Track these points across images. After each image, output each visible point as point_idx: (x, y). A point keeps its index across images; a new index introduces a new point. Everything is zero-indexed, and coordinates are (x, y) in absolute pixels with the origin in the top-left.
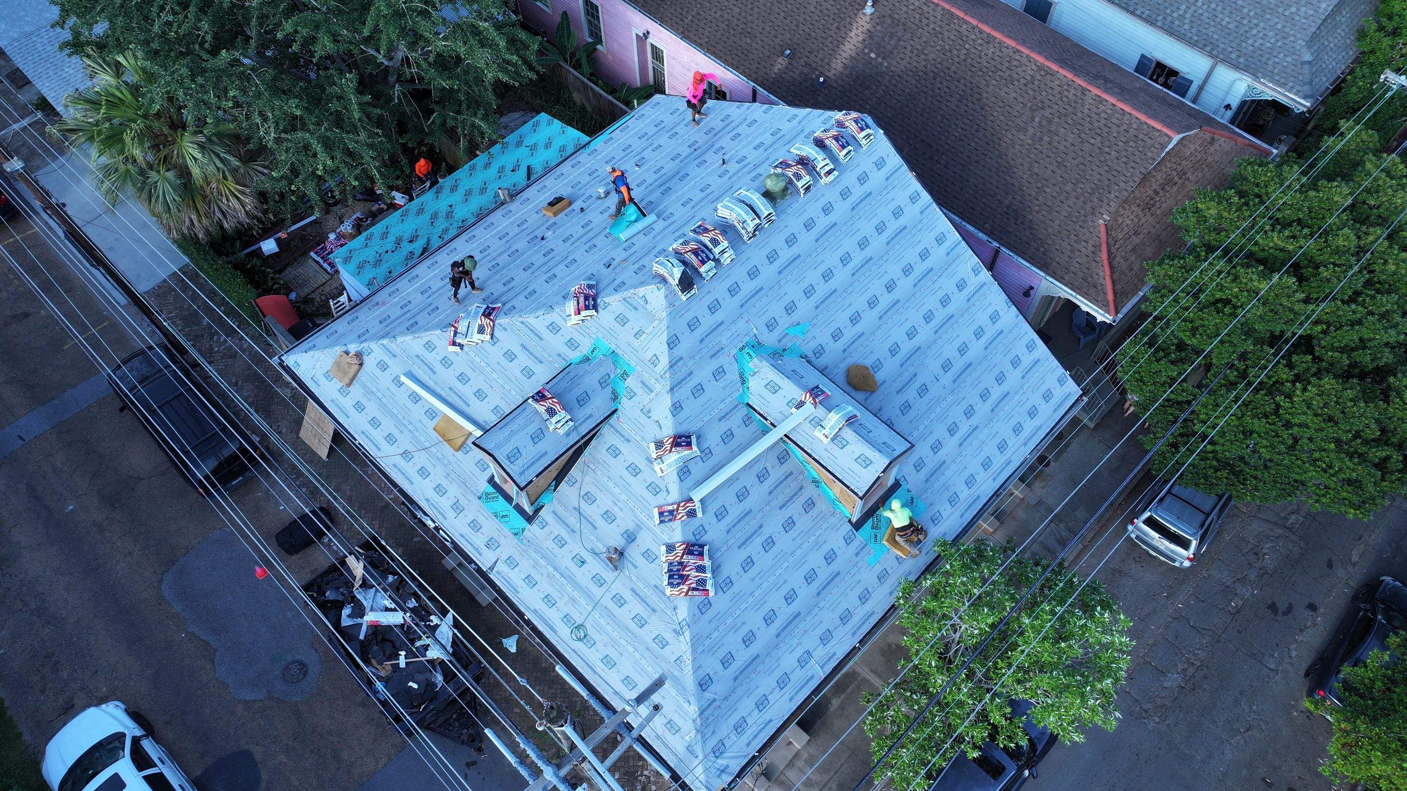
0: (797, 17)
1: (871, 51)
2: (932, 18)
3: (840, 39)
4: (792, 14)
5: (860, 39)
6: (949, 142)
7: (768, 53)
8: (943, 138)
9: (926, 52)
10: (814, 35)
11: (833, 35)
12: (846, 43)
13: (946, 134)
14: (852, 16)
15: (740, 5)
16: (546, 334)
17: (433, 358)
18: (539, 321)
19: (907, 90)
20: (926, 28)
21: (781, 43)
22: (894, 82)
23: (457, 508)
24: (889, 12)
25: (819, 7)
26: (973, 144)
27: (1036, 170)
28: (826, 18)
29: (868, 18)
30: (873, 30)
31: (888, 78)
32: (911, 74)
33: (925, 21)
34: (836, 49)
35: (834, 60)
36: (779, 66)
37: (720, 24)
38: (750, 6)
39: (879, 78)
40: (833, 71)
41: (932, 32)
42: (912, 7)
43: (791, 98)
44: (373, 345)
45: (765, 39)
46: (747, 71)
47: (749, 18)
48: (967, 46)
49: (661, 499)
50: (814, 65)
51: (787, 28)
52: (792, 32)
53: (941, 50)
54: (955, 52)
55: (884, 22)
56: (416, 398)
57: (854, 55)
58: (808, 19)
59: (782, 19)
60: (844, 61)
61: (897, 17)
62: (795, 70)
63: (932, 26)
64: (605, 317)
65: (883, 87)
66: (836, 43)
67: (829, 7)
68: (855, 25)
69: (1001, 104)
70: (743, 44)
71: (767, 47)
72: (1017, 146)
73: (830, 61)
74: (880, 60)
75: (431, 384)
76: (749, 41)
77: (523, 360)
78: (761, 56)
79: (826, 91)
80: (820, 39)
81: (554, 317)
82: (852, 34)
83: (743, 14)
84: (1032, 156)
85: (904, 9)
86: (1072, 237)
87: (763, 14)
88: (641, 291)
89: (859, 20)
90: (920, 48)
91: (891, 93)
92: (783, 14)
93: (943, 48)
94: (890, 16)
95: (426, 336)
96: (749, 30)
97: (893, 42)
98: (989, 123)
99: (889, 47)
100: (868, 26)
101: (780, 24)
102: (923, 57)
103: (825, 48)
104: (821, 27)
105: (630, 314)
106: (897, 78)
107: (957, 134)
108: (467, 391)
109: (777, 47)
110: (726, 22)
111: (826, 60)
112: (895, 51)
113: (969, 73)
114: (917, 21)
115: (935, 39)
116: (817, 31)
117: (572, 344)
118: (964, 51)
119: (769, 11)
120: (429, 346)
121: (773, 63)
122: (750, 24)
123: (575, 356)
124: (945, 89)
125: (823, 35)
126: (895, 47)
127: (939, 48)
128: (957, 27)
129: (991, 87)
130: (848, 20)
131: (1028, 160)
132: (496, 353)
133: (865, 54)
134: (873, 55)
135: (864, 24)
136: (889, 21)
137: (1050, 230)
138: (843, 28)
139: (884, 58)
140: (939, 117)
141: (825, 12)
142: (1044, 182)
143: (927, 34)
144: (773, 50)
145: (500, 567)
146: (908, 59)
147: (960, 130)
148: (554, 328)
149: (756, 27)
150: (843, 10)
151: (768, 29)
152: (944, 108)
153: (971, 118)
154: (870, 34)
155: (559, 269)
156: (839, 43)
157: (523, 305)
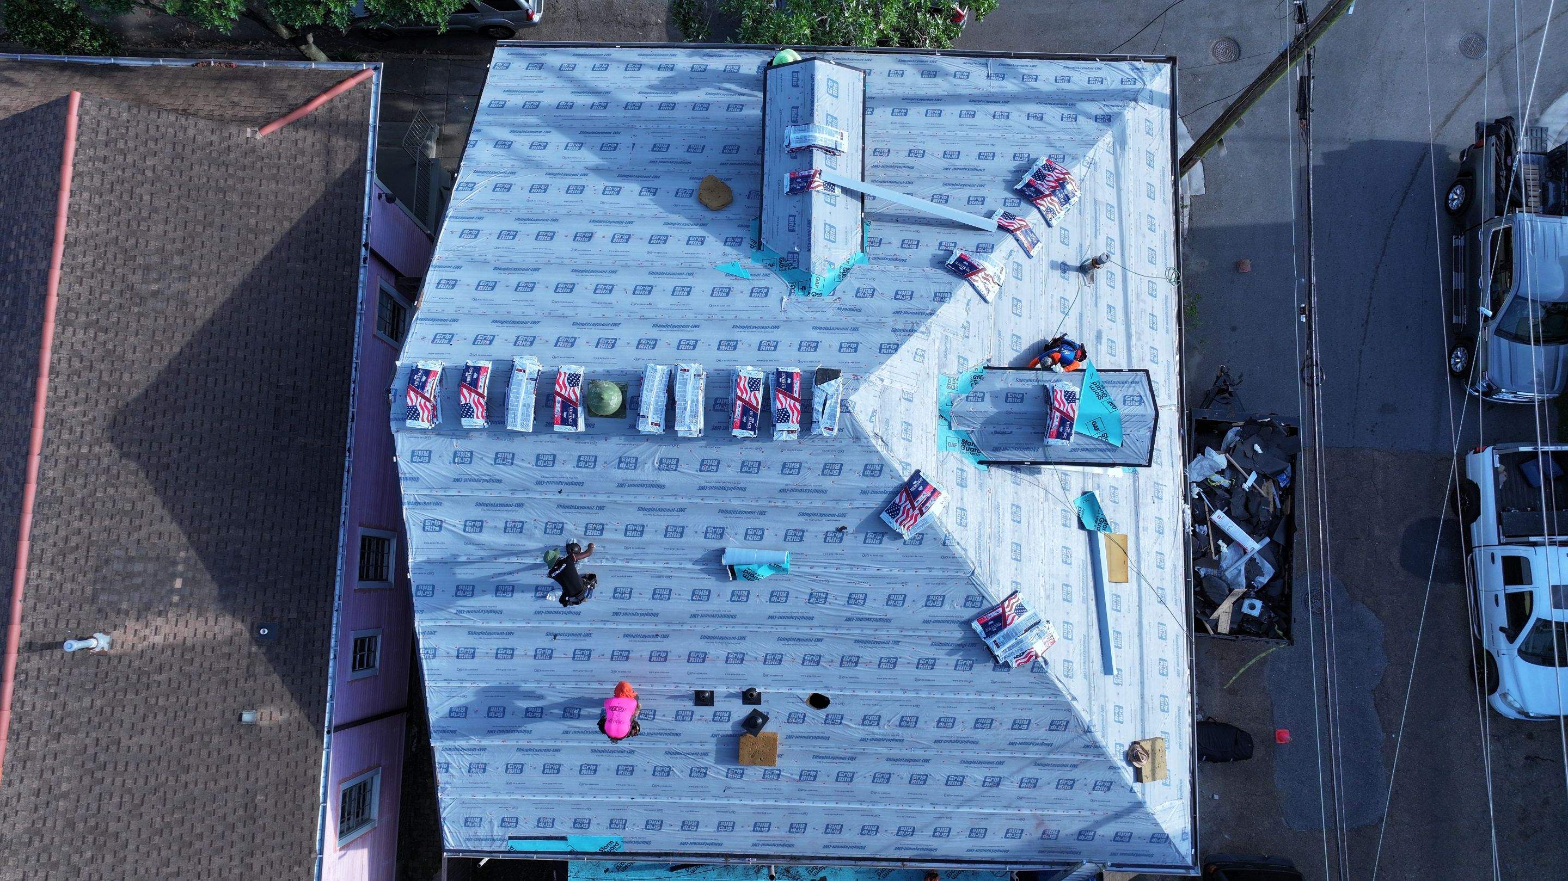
0: (176, 750)
1: (173, 591)
2: (62, 533)
3: (178, 653)
4: (173, 763)
5: (159, 621)
6: (256, 389)
7: (265, 752)
8: (254, 399)
9: (128, 507)
10: (192, 700)
11: (176, 669)
12: (180, 638)
13: (246, 400)
14: (125, 661)
15: (204, 862)
16: (972, 519)
18: (967, 544)
19: (208, 495)
20: (85, 532)
21: (236, 742)
22: (205, 524)
24: (86, 607)
25: (139, 727)
26: (240, 355)
27: (232, 251)
28: (153, 701)
29: (116, 634)
30: (133, 613)
31: (204, 537)
32: (178, 506)
33: (74, 541)
34: (199, 648)
35: (219, 637)
36: (276, 715)
37: (256, 869)
38: (197, 845)
39: (211, 549)
40: (239, 625)
41: (87, 518)
42: (58, 577)
43: (317, 660)
45: (242, 775)
46: (311, 761)
47: (219, 829)
48: (85, 450)
50: (244, 662)
51: (204, 753)
52: (206, 739)
53: (113, 485)
54: (106, 461)
55: (110, 603)
56: (1116, 637)
57: (194, 612)
58: (169, 730)
59: (192, 773)
60: (211, 622)
61: (89, 591)
62: (268, 686)
63: (76, 524)
65: (223, 533)
66: (188, 656)
67: (129, 710)
68: (139, 647)
69: (157, 349)
70: (271, 801)
71: (254, 759)
72: (211, 293)
73: (224, 643)
74: (180, 568)
76: (260, 797)
77: (1009, 529)
78: (274, 758)
79: (277, 614)
80: (194, 685)
81: (953, 527)
82: (158, 639)
83: (218, 844)
84: (214, 267)
85: (68, 586)
86: (299, 162)
87: (199, 812)
88: (868, 428)
89: (127, 646)
90: (126, 521)
91: (225, 516)
92: (183, 778)
93: (108, 484)
94: (94, 599)
95: (1063, 685)
96: (241, 812)
97: (138, 567)
98: (195, 350)
99: (151, 568)
100: (131, 624)
101: (202, 770)
102: (139, 506)
103: (206, 664)
104: (172, 699)
105: (896, 424)
106: (196, 523)
107: (238, 384)
108: (1074, 577)
109: (245, 743)
110: (248, 860)
111: (226, 650)
112: (152, 554)
113: (130, 421)
114: (82, 552)
115: (98, 506)
116: (183, 699)
117: (964, 481)
118: (97, 449)
119: (189, 806)
120: (1069, 669)
121: (276, 730)
122: (230, 819)
123: (970, 465)
124: (176, 441)
125: (185, 684)
126: (145, 558)
127: (111, 491)
128: (58, 485)
129: (136, 377)
130: (136, 663)
131: (222, 269)
133: (182, 599)
134: (178, 583)
135: (130, 633)
136: (103, 597)
137: (306, 193)
138: (157, 662)
139: (174, 563)
140: (226, 424)
141: (141, 712)
142: (244, 232)
143: (96, 524)
144: (255, 747)
146: (156, 527)
147: (230, 385)
148: (963, 518)
149: (230, 804)
150: (122, 684)
151: (222, 783)
152: (207, 426)
153: (202, 379)
154: (142, 612)
155: (873, 608)
156: (184, 650)
157: (956, 593)
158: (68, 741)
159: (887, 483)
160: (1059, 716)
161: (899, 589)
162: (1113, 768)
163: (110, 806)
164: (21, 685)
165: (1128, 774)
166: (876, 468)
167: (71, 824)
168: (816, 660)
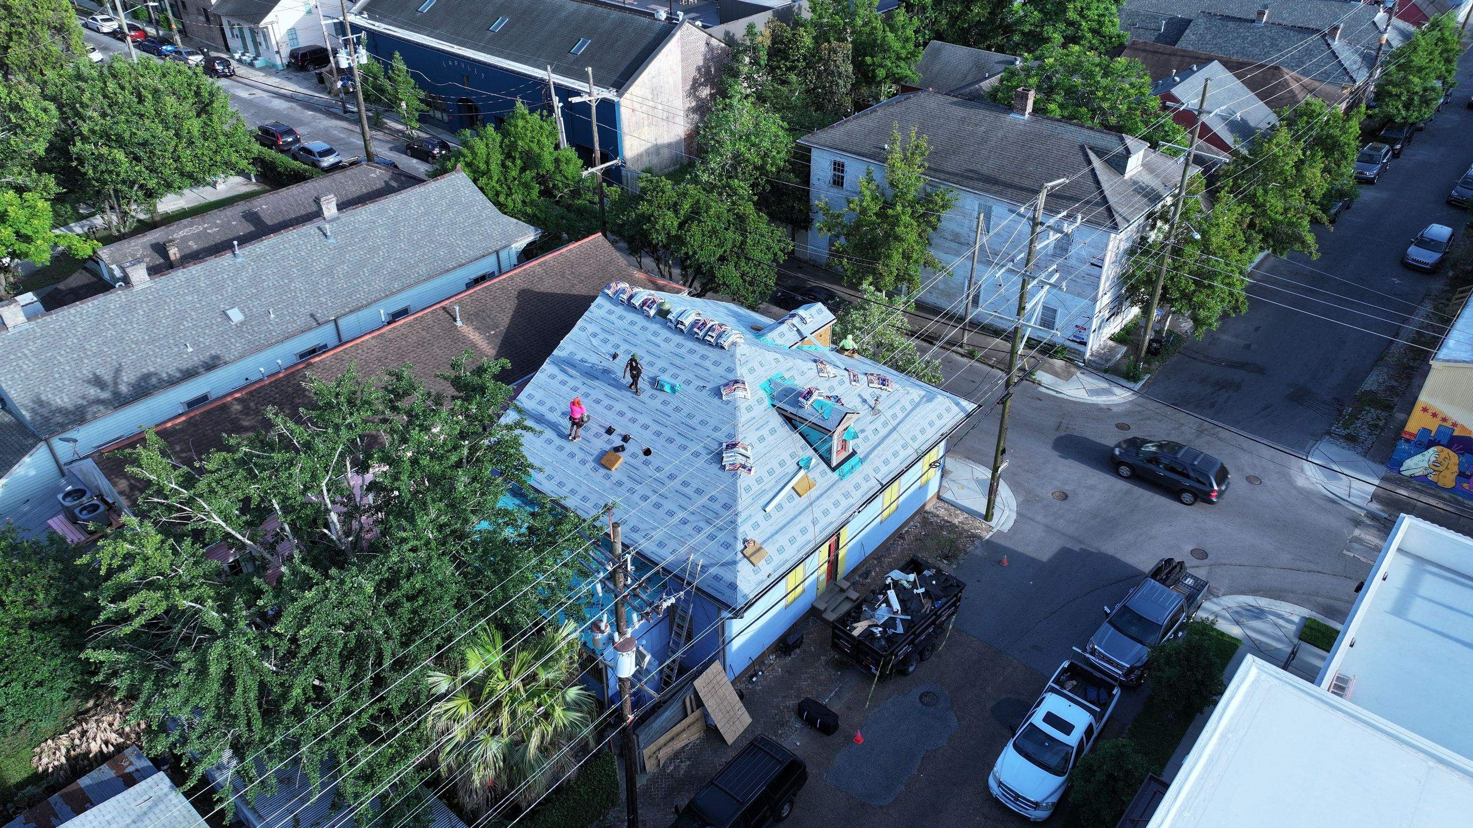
1: (489, 332)
2: (483, 297)
3: (472, 345)
5: (477, 334)
9: (504, 307)
11: (466, 347)
12: (477, 343)
14: (458, 333)
16: (753, 414)
17: (755, 488)
18: (743, 417)
20: (488, 302)
22: (516, 329)
23: (847, 495)
24: (466, 315)
29: (465, 326)
32: (515, 319)
33: (483, 301)
34: (478, 349)
39: (510, 334)
40: (494, 355)
41: (492, 300)
42: (469, 303)
44: (741, 530)
48: (510, 289)
49: (847, 380)
54: (512, 295)
56: (779, 507)
57: (487, 341)
58: (447, 356)
60: (488, 347)
61: (472, 312)
63: (488, 299)
64: (748, 379)
65: (518, 333)
66: (473, 348)
67: (445, 343)
68: (466, 334)
69: (554, 288)
74: (498, 330)
75: (772, 494)
77: (765, 432)
81: (743, 405)
82: (472, 337)
85: (468, 307)
88: (738, 356)
89: (463, 331)
90: (500, 309)
91: (523, 332)
93: (506, 299)
94: (470, 315)
95: (741, 492)
97: (489, 320)
99: (491, 324)
100: (472, 329)
102: (506, 310)
103: (474, 354)
105: (750, 365)
106: (514, 326)
108: (779, 471)
112: (496, 321)
113: (528, 294)
114: (481, 304)
115: (497, 301)
117: (760, 401)
118: (513, 291)
120: (748, 489)
123: (767, 402)
124: (533, 307)
126: (493, 320)
127: (505, 301)
128: (495, 288)
129: (541, 288)
130: (461, 337)
131: (592, 289)
132: (760, 447)
133: (489, 336)
134: (493, 332)
135: (469, 330)
136: (473, 317)
138: (465, 341)
139: (498, 328)
140: (550, 316)
141: (446, 346)
143: (492, 303)
145: (879, 477)
146: (504, 317)
147: (562, 310)
148: (749, 409)
150: (451, 336)
152: (545, 312)
153: (556, 303)
154: (476, 328)
155: (693, 422)
156: (474, 346)
157: (726, 429)
158: (424, 333)
159: (731, 377)
160: (730, 502)
161: (708, 419)
162: (736, 538)
163: (412, 355)
164: (432, 312)
165: (740, 546)
166: (730, 370)
167: (399, 348)
168: (658, 434)
